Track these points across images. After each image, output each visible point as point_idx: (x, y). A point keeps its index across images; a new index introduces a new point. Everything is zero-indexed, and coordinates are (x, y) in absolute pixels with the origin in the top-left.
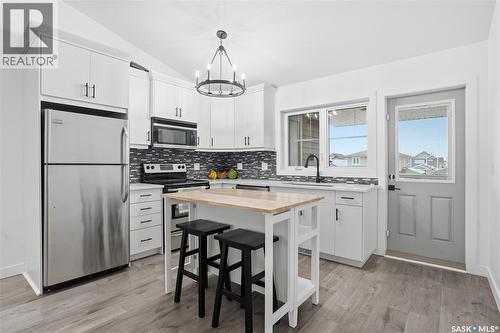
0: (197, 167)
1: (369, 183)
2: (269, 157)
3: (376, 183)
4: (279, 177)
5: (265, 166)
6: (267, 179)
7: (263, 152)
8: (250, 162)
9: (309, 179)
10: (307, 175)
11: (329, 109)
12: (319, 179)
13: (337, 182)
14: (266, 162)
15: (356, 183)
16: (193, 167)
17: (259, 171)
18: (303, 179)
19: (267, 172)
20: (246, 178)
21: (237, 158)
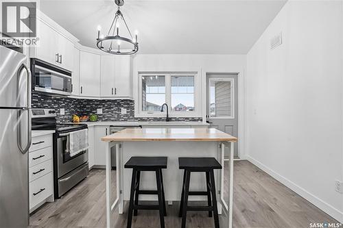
0: (62, 112)
1: (198, 120)
2: (128, 104)
3: (201, 120)
4: (137, 119)
5: (124, 111)
6: (125, 120)
7: (122, 101)
8: (110, 108)
9: (160, 119)
10: (158, 117)
11: (172, 75)
12: (168, 119)
13: (179, 120)
14: (125, 108)
15: (191, 120)
16: (59, 112)
17: (118, 114)
18: (156, 119)
19: (126, 115)
20: (106, 120)
21: (96, 105)
